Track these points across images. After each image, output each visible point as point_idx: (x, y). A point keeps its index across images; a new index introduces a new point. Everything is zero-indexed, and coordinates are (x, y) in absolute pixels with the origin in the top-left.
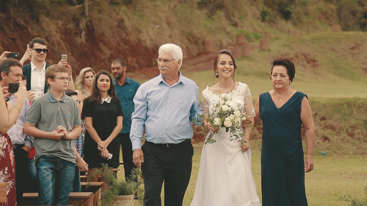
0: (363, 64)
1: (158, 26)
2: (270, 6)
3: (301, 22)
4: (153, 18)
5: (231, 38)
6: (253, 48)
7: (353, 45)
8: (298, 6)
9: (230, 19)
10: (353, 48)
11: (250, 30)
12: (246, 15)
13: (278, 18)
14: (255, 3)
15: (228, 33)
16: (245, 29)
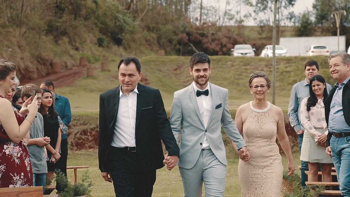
0: (184, 82)
1: (10, 50)
2: (104, 34)
3: (130, 47)
4: (6, 43)
5: (75, 60)
6: (96, 69)
7: (175, 67)
8: (128, 35)
9: (72, 44)
10: (176, 69)
11: (89, 53)
12: (85, 41)
13: (112, 44)
14: (92, 31)
15: (71, 56)
16: (85, 52)
